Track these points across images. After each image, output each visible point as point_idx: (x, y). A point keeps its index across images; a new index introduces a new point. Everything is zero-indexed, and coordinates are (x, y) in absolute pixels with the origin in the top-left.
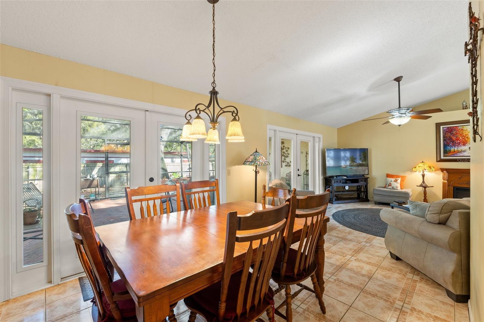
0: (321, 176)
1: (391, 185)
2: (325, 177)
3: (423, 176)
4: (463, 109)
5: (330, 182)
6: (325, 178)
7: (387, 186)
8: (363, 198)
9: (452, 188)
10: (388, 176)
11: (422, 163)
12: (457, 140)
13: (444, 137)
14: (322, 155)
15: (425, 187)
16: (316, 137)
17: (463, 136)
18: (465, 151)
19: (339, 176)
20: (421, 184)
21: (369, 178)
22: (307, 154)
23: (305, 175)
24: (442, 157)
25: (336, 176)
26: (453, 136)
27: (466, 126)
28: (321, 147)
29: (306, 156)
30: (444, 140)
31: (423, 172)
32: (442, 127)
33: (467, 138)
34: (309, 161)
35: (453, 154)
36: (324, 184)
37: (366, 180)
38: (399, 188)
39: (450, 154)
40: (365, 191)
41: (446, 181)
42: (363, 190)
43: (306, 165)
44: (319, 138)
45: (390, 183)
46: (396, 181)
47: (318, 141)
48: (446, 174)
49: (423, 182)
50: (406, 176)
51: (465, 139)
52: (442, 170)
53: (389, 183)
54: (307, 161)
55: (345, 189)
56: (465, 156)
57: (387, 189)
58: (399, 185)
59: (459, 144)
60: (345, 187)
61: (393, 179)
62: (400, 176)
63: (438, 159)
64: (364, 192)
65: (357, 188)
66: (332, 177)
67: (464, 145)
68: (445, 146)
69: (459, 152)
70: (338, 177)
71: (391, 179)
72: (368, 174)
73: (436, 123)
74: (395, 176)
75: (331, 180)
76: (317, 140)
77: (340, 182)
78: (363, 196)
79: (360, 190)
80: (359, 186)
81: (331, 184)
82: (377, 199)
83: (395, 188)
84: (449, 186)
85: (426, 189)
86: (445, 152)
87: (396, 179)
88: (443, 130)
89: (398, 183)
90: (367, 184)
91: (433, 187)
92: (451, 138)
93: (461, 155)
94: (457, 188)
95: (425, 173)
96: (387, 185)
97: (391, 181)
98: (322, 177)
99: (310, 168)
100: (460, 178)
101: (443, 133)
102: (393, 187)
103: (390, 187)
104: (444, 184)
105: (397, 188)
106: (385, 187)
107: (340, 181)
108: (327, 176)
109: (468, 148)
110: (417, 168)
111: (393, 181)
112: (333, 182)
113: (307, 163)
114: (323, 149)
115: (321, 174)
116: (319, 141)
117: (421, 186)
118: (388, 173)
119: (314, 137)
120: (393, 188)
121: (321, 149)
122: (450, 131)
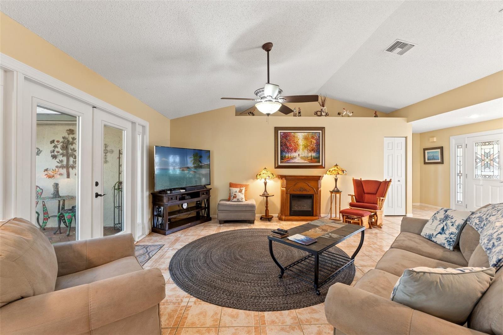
0: (147, 191)
1: (235, 197)
2: (152, 192)
3: (265, 184)
4: (294, 116)
5: (161, 199)
6: (152, 194)
7: (232, 199)
8: (204, 217)
9: (289, 195)
10: (231, 185)
11: (265, 170)
12: (291, 146)
13: (281, 143)
14: (147, 157)
15: (267, 197)
16: (137, 124)
17: (295, 143)
18: (295, 158)
19: (174, 189)
20: (264, 193)
21: (211, 189)
22: (120, 153)
23: (116, 191)
24: (279, 164)
25: (171, 190)
26: (287, 142)
27: (297, 133)
28: (147, 142)
29: (119, 158)
30: (281, 146)
31: (265, 180)
32: (279, 131)
33: (298, 145)
34: (124, 168)
35: (287, 161)
36: (151, 204)
37: (208, 192)
38: (244, 200)
39: (285, 160)
40: (207, 206)
41: (285, 189)
42: (204, 206)
43: (120, 174)
44: (143, 127)
45: (235, 195)
46: (240, 191)
47: (141, 131)
48: (285, 181)
49: (266, 191)
50: (249, 185)
51: (296, 146)
52: (281, 177)
53: (233, 194)
54: (120, 166)
55: (183, 208)
56: (296, 162)
57: (232, 202)
58: (243, 196)
59: (292, 151)
60: (182, 205)
61: (237, 189)
62: (243, 185)
63: (276, 166)
64: (205, 208)
65: (197, 204)
66: (164, 192)
67: (295, 152)
68: (282, 151)
69: (291, 159)
70: (173, 192)
71: (236, 189)
72: (210, 184)
73: (275, 127)
74: (238, 184)
75: (162, 197)
76: (139, 129)
77: (177, 199)
78: (203, 213)
79: (200, 206)
80: (199, 201)
81: (162, 203)
82: (223, 216)
83: (240, 200)
84: (287, 193)
85: (268, 198)
86: (282, 158)
87: (240, 189)
88: (281, 135)
89: (243, 194)
90: (209, 198)
91: (274, 195)
92: (286, 144)
93: (293, 161)
94: (293, 196)
95: (267, 180)
96: (232, 197)
97: (236, 192)
98: (148, 193)
99: (125, 179)
100: (295, 185)
101: (280, 138)
102: (238, 199)
103: (235, 200)
104: (282, 191)
105: (242, 199)
106: (229, 200)
107: (176, 197)
108: (155, 191)
109: (298, 155)
110: (262, 175)
111: (238, 191)
112: (165, 200)
113: (120, 170)
114: (149, 147)
115: (147, 189)
116: (144, 133)
117: (263, 195)
118: (230, 182)
119: (133, 123)
120: (238, 201)
121: (147, 146)
122: (285, 136)
